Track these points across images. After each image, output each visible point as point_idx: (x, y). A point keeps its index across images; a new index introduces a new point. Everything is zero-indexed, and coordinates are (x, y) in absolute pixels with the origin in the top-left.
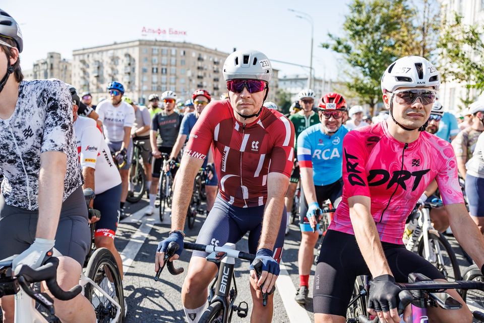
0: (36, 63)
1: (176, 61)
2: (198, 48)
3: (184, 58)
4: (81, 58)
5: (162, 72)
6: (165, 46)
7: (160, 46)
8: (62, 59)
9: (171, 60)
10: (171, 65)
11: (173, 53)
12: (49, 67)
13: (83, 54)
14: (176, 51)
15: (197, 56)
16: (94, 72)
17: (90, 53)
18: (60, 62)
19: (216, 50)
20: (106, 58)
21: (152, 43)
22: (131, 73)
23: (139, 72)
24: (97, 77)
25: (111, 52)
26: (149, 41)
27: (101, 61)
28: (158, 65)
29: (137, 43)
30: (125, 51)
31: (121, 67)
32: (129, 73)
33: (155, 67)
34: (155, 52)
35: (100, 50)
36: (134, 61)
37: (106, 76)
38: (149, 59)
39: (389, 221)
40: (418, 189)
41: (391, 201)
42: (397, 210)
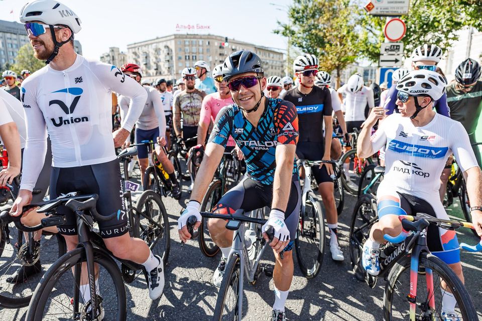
0: (102, 56)
1: (203, 49)
2: (219, 38)
3: (208, 47)
4: (134, 50)
5: (193, 59)
6: (194, 38)
7: (190, 38)
8: (120, 52)
9: (199, 49)
10: (199, 53)
11: (201, 43)
12: (111, 58)
13: (135, 47)
14: (203, 42)
15: (219, 45)
16: (143, 61)
17: (139, 46)
18: (119, 54)
19: (234, 40)
20: (151, 50)
21: (185, 37)
22: (170, 60)
23: (176, 60)
24: (146, 64)
25: (155, 44)
26: (182, 35)
27: (147, 52)
28: (189, 53)
29: (173, 37)
30: (165, 44)
31: (163, 56)
32: (168, 61)
33: (187, 55)
34: (187, 43)
35: (147, 44)
36: (172, 51)
37: (152, 64)
38: (183, 49)
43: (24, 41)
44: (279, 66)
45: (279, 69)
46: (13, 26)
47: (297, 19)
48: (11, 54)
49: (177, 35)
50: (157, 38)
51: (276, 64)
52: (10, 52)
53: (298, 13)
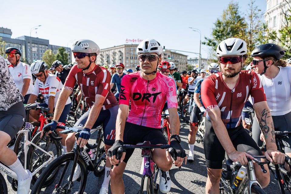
4: (101, 53)
5: (135, 58)
7: (134, 47)
16: (106, 59)
17: (104, 51)
20: (111, 53)
21: (130, 46)
22: (122, 59)
23: (125, 59)
24: (107, 61)
25: (113, 50)
26: (129, 45)
27: (109, 54)
28: (133, 55)
29: (124, 46)
30: (119, 50)
31: (117, 57)
32: (121, 59)
33: (132, 56)
34: (132, 50)
35: (108, 50)
36: (123, 54)
37: (111, 61)
38: (129, 53)
39: (147, 117)
40: (156, 101)
41: (146, 107)
42: (150, 112)
43: (41, 48)
46: (36, 40)
47: (218, 36)
48: (34, 55)
49: (126, 45)
50: (115, 47)
53: (219, 32)
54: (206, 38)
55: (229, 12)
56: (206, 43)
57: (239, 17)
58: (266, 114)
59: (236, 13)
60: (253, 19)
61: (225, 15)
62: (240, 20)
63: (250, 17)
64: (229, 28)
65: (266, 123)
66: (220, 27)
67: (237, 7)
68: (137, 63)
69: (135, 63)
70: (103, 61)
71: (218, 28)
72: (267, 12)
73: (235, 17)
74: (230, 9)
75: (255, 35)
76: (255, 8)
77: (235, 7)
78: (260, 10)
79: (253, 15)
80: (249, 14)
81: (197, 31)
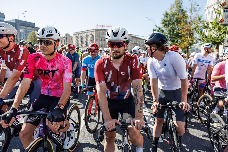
4: (76, 35)
5: (103, 40)
7: (103, 31)
8: (70, 36)
12: (66, 38)
13: (77, 34)
16: (80, 40)
17: (79, 34)
20: (84, 35)
22: (93, 40)
23: (95, 40)
24: (81, 42)
25: (86, 33)
26: (99, 29)
27: (82, 36)
28: (102, 37)
29: (95, 30)
30: (91, 33)
31: (89, 39)
32: (92, 41)
33: (101, 38)
34: (101, 33)
35: (82, 33)
36: (94, 36)
37: (84, 42)
38: (99, 36)
39: (51, 88)
40: (54, 76)
41: (49, 81)
42: (52, 84)
43: (29, 29)
44: (142, 45)
45: (142, 46)
47: (166, 25)
49: (97, 29)
50: (87, 30)
51: (141, 44)
52: (22, 34)
53: (166, 22)
54: (156, 26)
55: (175, 6)
56: (157, 30)
57: (182, 10)
58: (138, 89)
59: (180, 7)
60: (192, 13)
61: (172, 8)
62: (183, 12)
63: (190, 10)
64: (174, 18)
65: (136, 97)
66: (167, 17)
67: (181, 2)
68: (104, 44)
69: (103, 44)
70: (78, 42)
71: (166, 18)
72: (207, 7)
73: (180, 10)
74: (176, 3)
75: (194, 25)
76: (194, 4)
77: (180, 2)
78: (198, 5)
79: (193, 9)
80: (189, 8)
81: (151, 20)
